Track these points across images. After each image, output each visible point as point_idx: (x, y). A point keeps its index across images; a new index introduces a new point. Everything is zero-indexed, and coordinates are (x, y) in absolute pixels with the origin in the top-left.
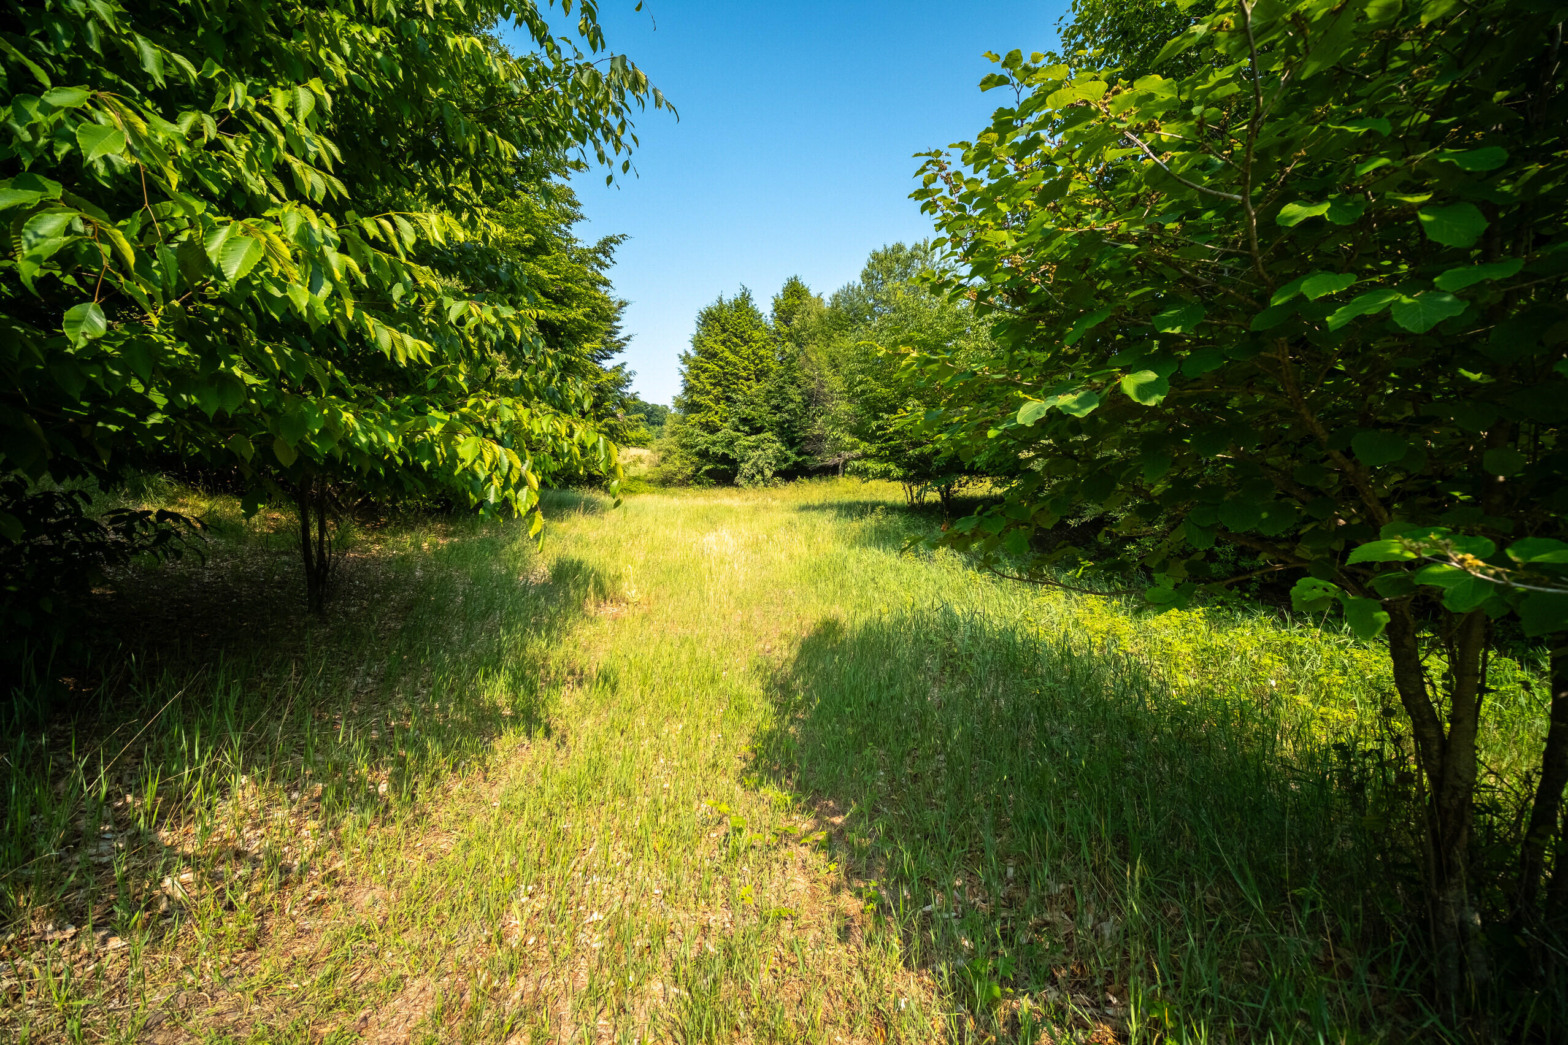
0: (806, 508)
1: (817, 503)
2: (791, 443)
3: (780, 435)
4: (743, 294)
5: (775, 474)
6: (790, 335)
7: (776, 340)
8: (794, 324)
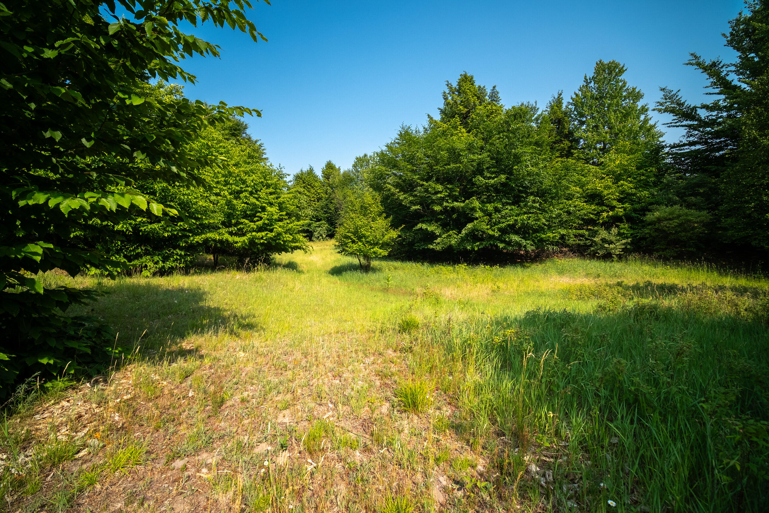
2: (332, 224)
3: (327, 221)
4: (310, 168)
5: (326, 236)
6: (329, 184)
7: (324, 186)
8: (330, 180)
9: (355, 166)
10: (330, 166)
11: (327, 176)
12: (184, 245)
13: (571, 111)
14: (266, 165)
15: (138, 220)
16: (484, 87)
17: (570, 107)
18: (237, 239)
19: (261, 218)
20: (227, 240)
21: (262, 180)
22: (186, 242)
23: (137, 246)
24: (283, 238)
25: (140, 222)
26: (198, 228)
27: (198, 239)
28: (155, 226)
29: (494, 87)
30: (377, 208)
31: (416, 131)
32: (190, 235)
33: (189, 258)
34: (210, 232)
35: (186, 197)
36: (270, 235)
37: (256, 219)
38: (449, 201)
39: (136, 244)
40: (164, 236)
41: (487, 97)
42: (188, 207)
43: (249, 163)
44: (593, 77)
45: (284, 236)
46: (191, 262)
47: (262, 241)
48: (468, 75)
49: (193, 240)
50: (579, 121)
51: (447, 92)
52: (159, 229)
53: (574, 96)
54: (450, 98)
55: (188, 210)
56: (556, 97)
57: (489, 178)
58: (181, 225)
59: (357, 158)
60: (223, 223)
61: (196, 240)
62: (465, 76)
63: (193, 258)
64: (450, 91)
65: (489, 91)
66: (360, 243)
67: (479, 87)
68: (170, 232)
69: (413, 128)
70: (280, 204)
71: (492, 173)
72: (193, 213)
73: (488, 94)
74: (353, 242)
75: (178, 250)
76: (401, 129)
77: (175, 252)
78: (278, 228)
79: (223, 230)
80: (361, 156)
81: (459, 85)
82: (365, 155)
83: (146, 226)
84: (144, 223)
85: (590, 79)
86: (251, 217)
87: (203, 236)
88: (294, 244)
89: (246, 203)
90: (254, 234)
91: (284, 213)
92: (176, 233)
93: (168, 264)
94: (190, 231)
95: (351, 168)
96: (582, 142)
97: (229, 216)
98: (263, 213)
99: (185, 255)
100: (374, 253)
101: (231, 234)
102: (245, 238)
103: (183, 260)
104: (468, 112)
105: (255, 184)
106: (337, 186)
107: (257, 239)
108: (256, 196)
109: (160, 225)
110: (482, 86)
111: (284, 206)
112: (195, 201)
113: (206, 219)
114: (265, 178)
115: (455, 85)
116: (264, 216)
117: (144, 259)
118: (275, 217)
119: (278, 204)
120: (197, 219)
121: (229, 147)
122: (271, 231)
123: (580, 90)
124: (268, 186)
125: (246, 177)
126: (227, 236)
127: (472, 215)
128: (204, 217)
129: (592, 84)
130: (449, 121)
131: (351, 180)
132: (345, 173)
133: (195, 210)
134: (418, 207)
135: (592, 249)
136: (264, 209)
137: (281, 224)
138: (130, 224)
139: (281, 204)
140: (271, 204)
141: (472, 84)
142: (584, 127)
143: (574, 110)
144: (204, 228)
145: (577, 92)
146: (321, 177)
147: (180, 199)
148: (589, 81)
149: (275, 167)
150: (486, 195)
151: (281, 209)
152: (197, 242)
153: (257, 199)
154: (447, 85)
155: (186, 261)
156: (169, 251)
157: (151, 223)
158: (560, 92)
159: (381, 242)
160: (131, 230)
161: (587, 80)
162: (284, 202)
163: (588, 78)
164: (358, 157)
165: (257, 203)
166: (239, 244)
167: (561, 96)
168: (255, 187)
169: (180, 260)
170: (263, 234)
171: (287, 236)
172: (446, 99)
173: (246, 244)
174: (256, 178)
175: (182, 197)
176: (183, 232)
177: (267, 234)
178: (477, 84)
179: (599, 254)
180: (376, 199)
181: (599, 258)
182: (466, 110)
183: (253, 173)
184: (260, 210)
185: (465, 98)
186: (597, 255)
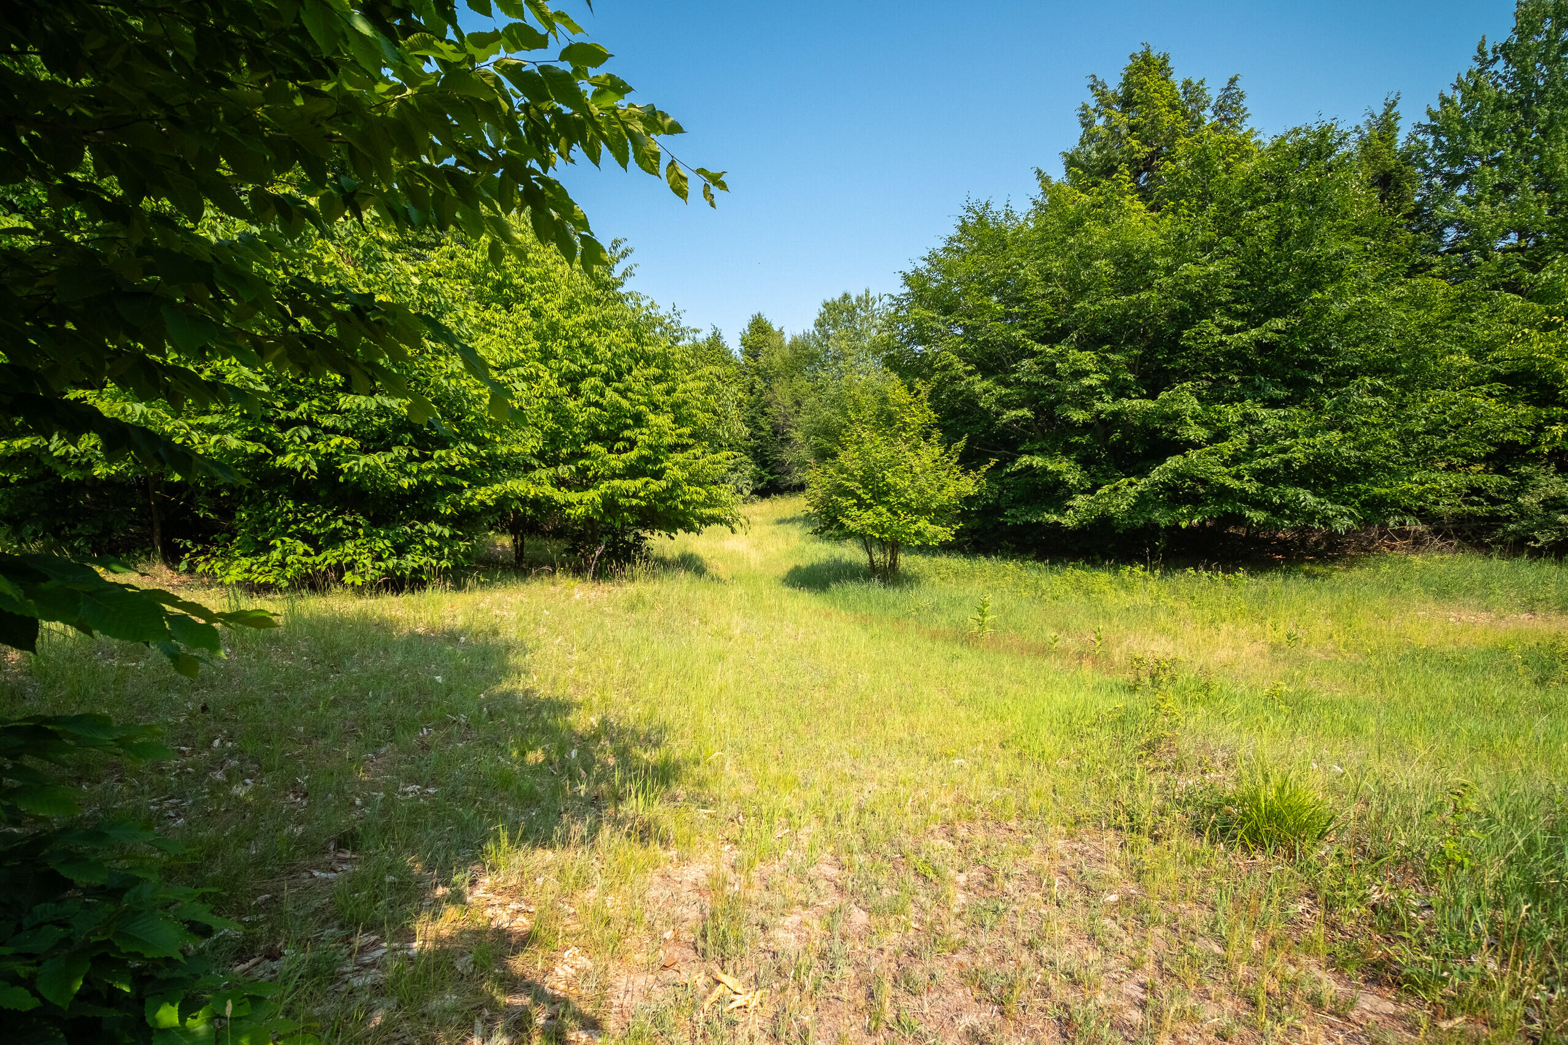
0: (781, 522)
1: (789, 517)
2: (764, 464)
3: (754, 458)
4: (714, 334)
5: (752, 493)
6: (757, 369)
7: (745, 374)
8: (761, 359)
9: (820, 324)
10: (759, 326)
11: (752, 350)
12: (449, 511)
13: (1425, 148)
14: (639, 305)
15: (332, 443)
16: (1202, 83)
17: (1420, 137)
18: (573, 497)
19: (633, 443)
20: (549, 499)
21: (633, 345)
22: (455, 504)
23: (335, 514)
24: (685, 493)
25: (339, 447)
26: (482, 466)
27: (484, 495)
28: (378, 460)
29: (1233, 81)
30: (921, 415)
31: (1007, 215)
32: (466, 484)
33: (462, 546)
34: (512, 476)
35: (453, 382)
36: (656, 486)
37: (620, 445)
38: (1107, 398)
39: (331, 508)
40: (400, 488)
41: (1208, 112)
42: (458, 409)
43: (598, 302)
44: (1504, 45)
45: (686, 488)
46: (467, 556)
47: (634, 502)
48: (1154, 54)
49: (471, 499)
50: (1447, 176)
51: (1093, 105)
52: (388, 468)
53: (1436, 108)
54: (1100, 122)
55: (459, 418)
56: (1379, 113)
57: (1229, 330)
58: (441, 458)
59: (826, 305)
60: (541, 456)
61: (478, 497)
62: (1146, 58)
63: (473, 546)
64: (1101, 102)
65: (1214, 93)
66: (882, 509)
67: (1188, 83)
68: (416, 476)
69: (997, 207)
70: (676, 407)
71: (1238, 315)
72: (472, 427)
73: (1212, 103)
74: (861, 504)
75: (433, 525)
76: (963, 213)
77: (426, 529)
78: (674, 468)
79: (543, 473)
80: (836, 299)
81: (1127, 83)
82: (846, 297)
83: (354, 458)
84: (348, 450)
85: (1494, 51)
86: (609, 439)
87: (497, 487)
88: (708, 512)
89: (597, 404)
90: (616, 482)
91: (687, 430)
92: (428, 478)
93: (411, 561)
94: (464, 474)
95: (812, 328)
96: (1451, 233)
97: (554, 438)
98: (637, 431)
99: (453, 537)
100: (918, 534)
101: (560, 483)
102: (591, 495)
103: (446, 551)
104: (1153, 156)
105: (615, 354)
106: (778, 374)
107: (624, 496)
108: (620, 386)
109: (390, 456)
110: (1195, 82)
111: (684, 411)
112: (475, 392)
113: (503, 443)
114: (638, 340)
115: (1114, 85)
116: (643, 436)
117: (349, 546)
118: (668, 440)
119: (672, 406)
120: (480, 442)
121: (549, 262)
122: (658, 475)
123: (1459, 85)
124: (648, 360)
125: (594, 338)
126: (548, 490)
127: (1174, 433)
128: (498, 439)
129: (1500, 66)
130: (1096, 184)
131: (812, 358)
132: (795, 341)
133: (476, 419)
134: (1025, 412)
135: (1512, 527)
136: (639, 420)
137: (679, 457)
138: (315, 453)
139: (679, 407)
140: (656, 408)
141: (1165, 78)
142: (1462, 191)
143: (1435, 146)
144: (495, 468)
145: (1449, 93)
146: (738, 353)
147: (437, 387)
148: (1490, 57)
149: (663, 311)
150: (1208, 379)
151: (679, 421)
152: (482, 503)
153: (623, 393)
154: (1092, 88)
155: (453, 554)
156: (412, 527)
157: (367, 452)
158: (1392, 97)
159: (934, 505)
160: (315, 469)
161: (1484, 54)
162: (685, 403)
163: (1488, 48)
164: (829, 300)
165: (625, 404)
166: (581, 510)
167: (1395, 110)
168: (614, 364)
169: (440, 549)
170: (639, 483)
171: (692, 489)
172: (1087, 124)
173: (596, 511)
174: (617, 340)
175: (445, 383)
176: (447, 477)
177: (647, 483)
178: (1177, 79)
179: (1537, 541)
180: (919, 392)
181: (1537, 554)
182: (1147, 149)
183: (609, 328)
184: (630, 421)
185: (1145, 118)
186: (1532, 544)
